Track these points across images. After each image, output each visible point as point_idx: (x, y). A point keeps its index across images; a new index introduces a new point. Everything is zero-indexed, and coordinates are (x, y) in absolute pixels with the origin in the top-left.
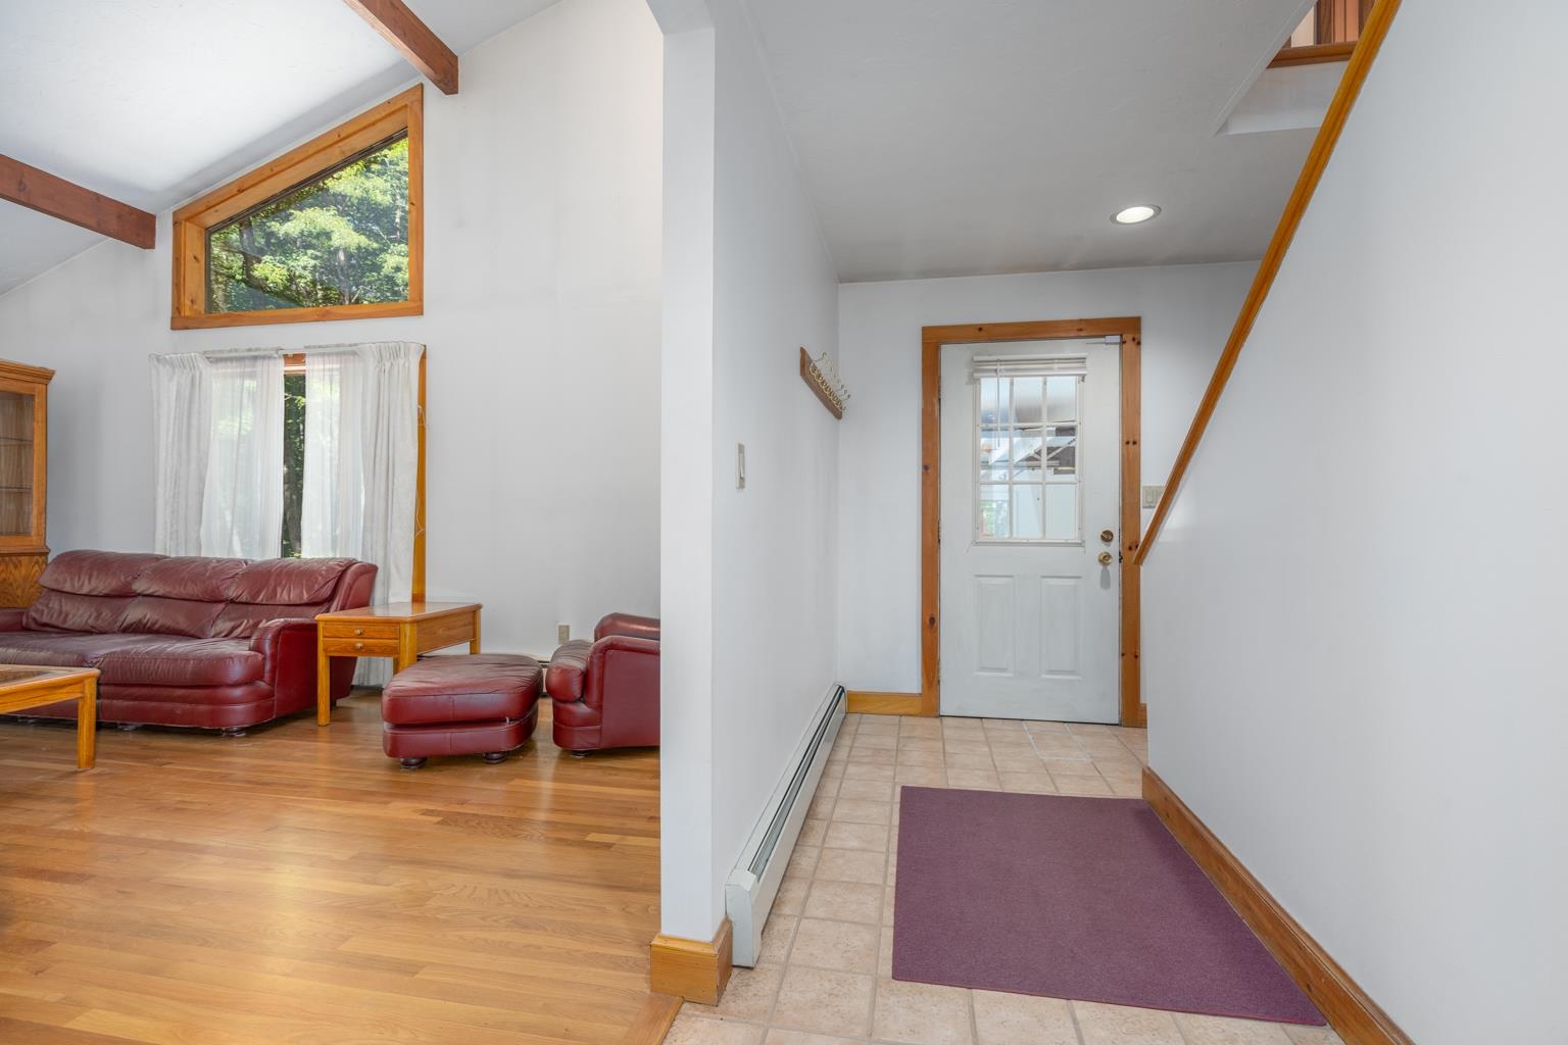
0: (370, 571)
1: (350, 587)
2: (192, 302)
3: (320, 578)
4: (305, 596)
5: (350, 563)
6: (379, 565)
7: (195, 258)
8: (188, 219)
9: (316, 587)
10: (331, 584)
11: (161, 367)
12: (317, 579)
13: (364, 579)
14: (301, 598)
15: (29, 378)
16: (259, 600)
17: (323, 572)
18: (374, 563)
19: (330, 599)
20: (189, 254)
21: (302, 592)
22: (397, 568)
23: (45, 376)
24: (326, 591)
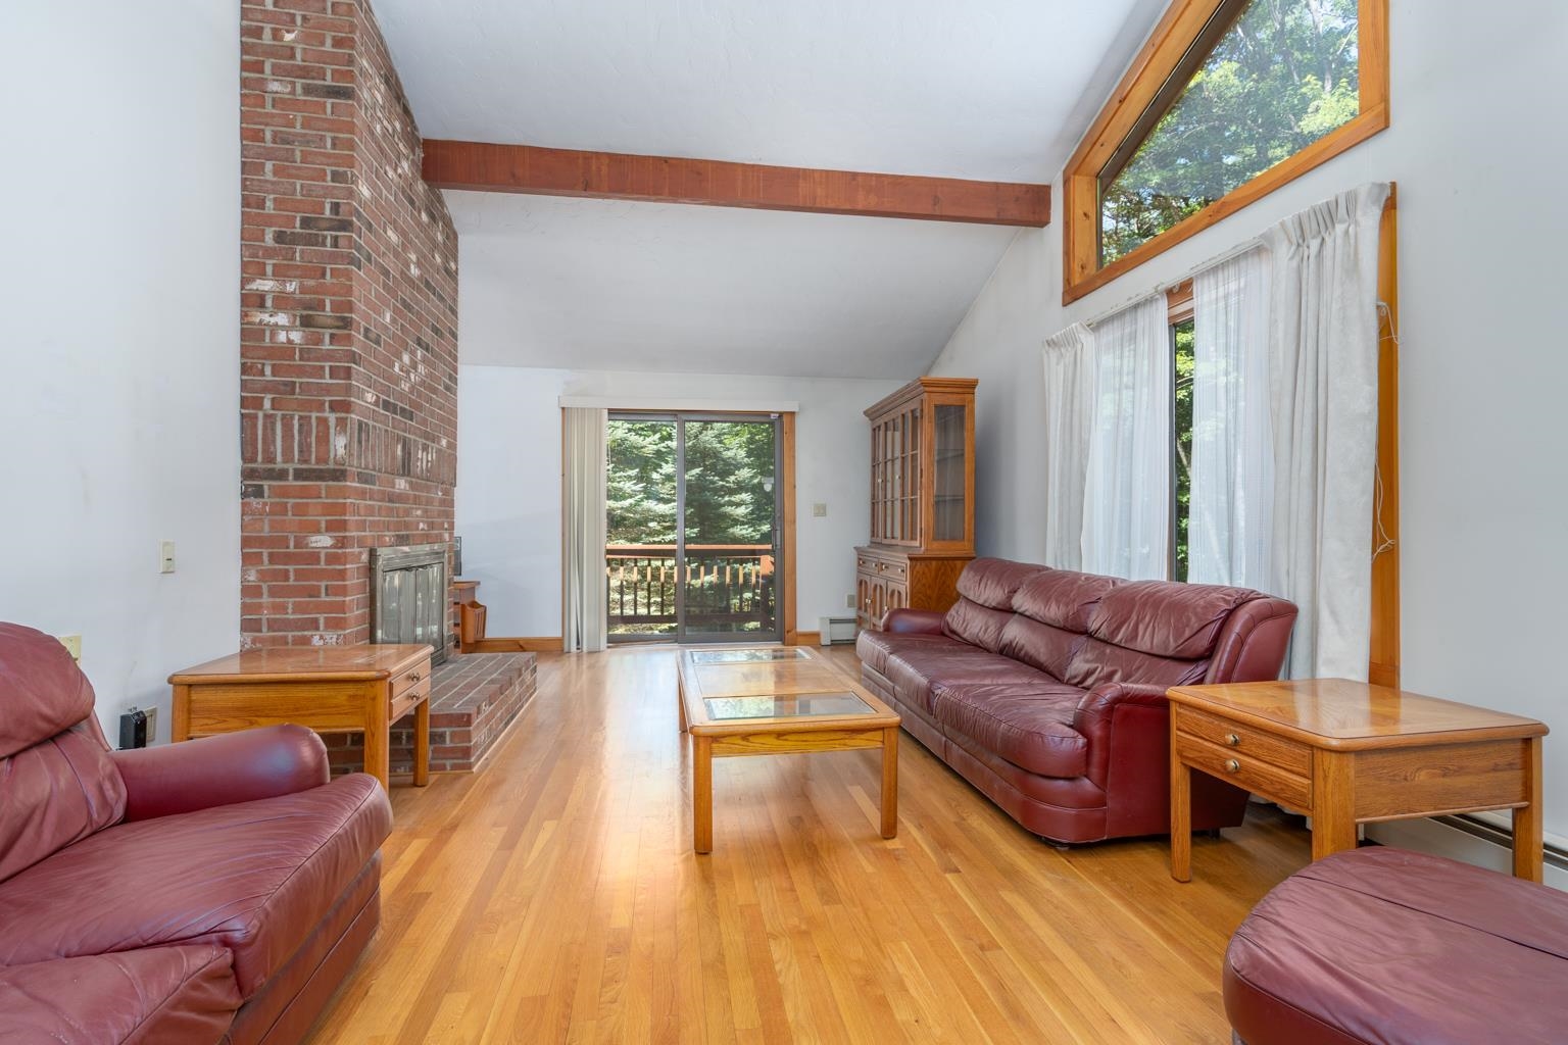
0: (1285, 613)
1: (1241, 641)
2: (1082, 268)
3: (1193, 619)
4: (1172, 644)
5: (1244, 599)
6: (1303, 605)
7: (1085, 214)
8: (1075, 173)
9: (1187, 633)
10: (1212, 629)
11: (1051, 350)
12: (1189, 620)
13: (1269, 626)
14: (1166, 649)
15: (960, 390)
16: (1116, 641)
17: (1199, 610)
18: (1292, 600)
19: (1208, 655)
20: (1078, 212)
21: (1168, 637)
22: (1333, 613)
23: (969, 386)
24: (1203, 642)
